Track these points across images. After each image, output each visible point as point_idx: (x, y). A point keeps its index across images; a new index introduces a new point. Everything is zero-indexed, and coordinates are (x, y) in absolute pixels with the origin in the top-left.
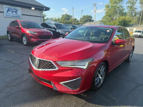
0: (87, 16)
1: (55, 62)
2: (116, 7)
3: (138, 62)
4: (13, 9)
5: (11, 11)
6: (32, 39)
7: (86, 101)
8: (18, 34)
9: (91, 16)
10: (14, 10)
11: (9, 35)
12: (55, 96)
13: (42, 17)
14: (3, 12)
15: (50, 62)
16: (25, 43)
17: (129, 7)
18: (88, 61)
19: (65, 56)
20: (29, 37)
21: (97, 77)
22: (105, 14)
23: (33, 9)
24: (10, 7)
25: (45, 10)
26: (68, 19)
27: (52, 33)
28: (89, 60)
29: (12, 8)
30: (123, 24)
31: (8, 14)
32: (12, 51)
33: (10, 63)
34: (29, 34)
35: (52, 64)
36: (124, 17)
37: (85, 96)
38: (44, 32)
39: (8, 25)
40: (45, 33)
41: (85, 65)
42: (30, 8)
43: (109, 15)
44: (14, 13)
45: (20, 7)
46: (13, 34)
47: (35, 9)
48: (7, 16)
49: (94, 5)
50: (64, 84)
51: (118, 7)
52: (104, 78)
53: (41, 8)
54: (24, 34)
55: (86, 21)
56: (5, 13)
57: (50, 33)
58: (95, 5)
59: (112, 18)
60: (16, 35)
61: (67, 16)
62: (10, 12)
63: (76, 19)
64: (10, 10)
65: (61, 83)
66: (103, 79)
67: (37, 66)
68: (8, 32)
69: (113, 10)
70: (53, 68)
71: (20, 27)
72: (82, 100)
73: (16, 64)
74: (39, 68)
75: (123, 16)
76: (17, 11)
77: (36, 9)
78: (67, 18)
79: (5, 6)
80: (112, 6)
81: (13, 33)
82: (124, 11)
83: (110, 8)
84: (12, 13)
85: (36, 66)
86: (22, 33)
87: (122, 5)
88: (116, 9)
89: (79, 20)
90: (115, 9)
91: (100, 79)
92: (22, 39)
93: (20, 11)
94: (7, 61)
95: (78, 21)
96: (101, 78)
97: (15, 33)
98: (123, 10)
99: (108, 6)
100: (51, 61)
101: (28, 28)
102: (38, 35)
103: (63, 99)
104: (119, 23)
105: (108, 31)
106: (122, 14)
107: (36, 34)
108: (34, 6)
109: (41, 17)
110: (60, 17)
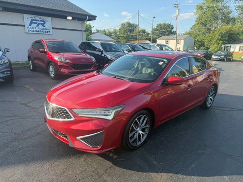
0: (165, 25)
1: (70, 109)
2: (216, 9)
3: (222, 109)
4: (38, 20)
5: (36, 23)
6: (62, 70)
7: (113, 164)
8: (43, 61)
9: (172, 24)
10: (41, 21)
11: (31, 62)
12: (74, 154)
13: (84, 31)
14: (24, 26)
15: (65, 110)
16: (52, 75)
17: (240, 7)
18: (114, 109)
19: (85, 102)
20: (57, 67)
21: (131, 131)
22: (196, 21)
23: (70, 18)
24: (35, 17)
25: (89, 20)
26: (131, 31)
27: (94, 59)
28: (116, 109)
29: (38, 18)
30: (227, 38)
31: (30, 28)
32: (32, 88)
33: (25, 107)
34: (57, 61)
35: (67, 113)
36: (230, 26)
37: (115, 157)
38: (80, 59)
39: (29, 46)
40: (83, 60)
41: (110, 115)
42: (65, 18)
43: (202, 23)
44: (41, 26)
45: (49, 16)
46: (36, 61)
47: (72, 19)
48: (30, 32)
49: (175, 6)
50: (82, 139)
51: (219, 8)
52: (147, 133)
53: (82, 17)
54: (50, 62)
55: (162, 34)
56: (26, 26)
57: (91, 59)
58: (177, 6)
59: (208, 29)
60: (40, 63)
61: (129, 25)
62: (34, 25)
63: (144, 31)
64: (34, 22)
65: (78, 138)
66: (147, 135)
67: (51, 113)
68: (29, 57)
69: (209, 13)
70: (68, 118)
71: (46, 50)
72: (108, 162)
73: (33, 108)
74: (52, 116)
75: (228, 23)
76: (45, 23)
77: (74, 19)
78: (130, 28)
79: (26, 16)
80: (208, 7)
81: (35, 59)
82: (231, 16)
83: (205, 10)
84: (38, 26)
85: (49, 114)
86: (48, 59)
87: (228, 5)
88: (215, 12)
89: (150, 32)
90: (213, 11)
91: (139, 134)
92: (48, 69)
93: (49, 22)
94: (23, 104)
95: (148, 34)
96: (141, 132)
97: (38, 59)
98: (229, 13)
99: (201, 8)
100: (66, 108)
101: (58, 52)
102: (71, 63)
103: (83, 160)
104: (220, 37)
105: (161, 63)
106: (228, 20)
107: (67, 61)
108: (70, 14)
109: (82, 31)
110: (118, 29)
